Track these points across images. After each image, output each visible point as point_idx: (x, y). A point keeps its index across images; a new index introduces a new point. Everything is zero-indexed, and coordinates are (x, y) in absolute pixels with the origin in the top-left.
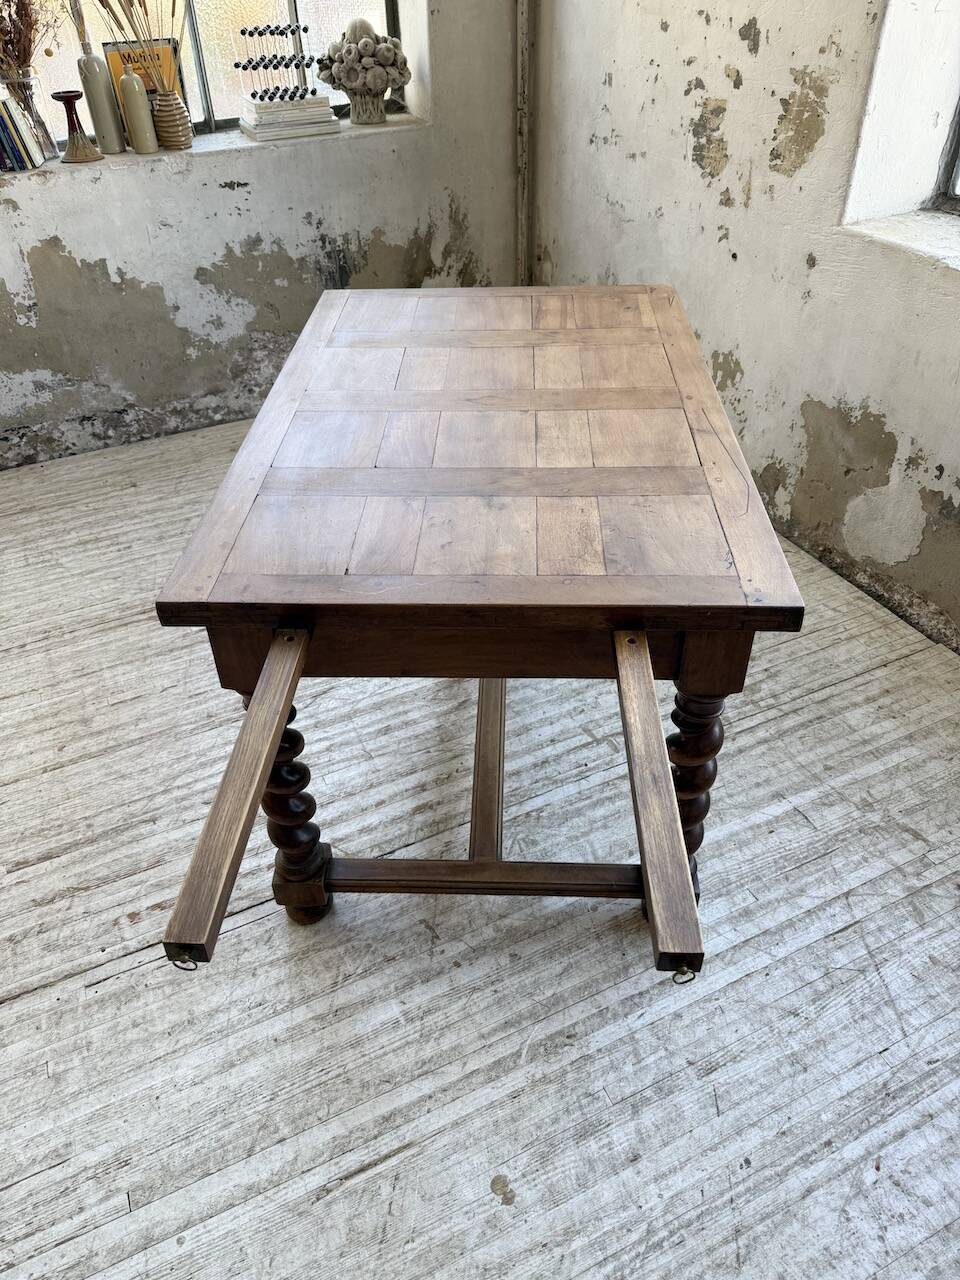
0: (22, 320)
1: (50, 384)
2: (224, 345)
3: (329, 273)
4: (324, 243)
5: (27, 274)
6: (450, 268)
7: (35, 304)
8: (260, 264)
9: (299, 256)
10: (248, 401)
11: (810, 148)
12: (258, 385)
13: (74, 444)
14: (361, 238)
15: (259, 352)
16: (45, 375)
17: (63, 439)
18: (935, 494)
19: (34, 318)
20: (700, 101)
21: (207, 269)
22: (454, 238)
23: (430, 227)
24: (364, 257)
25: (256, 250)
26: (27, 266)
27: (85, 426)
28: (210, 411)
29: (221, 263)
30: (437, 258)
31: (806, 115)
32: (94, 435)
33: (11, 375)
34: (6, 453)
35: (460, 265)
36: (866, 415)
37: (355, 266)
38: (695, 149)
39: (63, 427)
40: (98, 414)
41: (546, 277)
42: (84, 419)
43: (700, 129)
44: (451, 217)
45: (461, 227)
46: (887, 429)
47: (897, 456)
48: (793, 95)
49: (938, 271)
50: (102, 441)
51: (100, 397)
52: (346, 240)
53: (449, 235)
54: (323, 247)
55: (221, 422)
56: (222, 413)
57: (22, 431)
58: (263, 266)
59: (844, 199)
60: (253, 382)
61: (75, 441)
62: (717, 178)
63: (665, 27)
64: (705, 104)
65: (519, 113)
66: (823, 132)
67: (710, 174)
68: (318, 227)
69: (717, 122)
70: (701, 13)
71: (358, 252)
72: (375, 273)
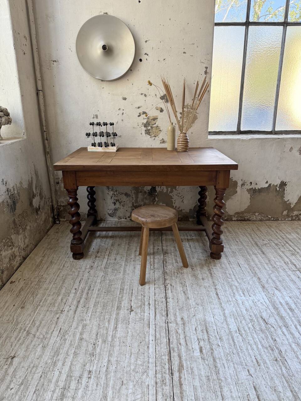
3: (11, 205)
4: (8, 192)
6: (37, 193)
9: (2, 201)
11: (193, 122)
14: (17, 187)
18: (250, 189)
20: (145, 118)
23: (31, 178)
24: (19, 196)
30: (34, 190)
31: (190, 115)
37: (17, 200)
38: (145, 131)
43: (147, 125)
44: (35, 173)
45: (38, 176)
46: (234, 180)
47: (238, 185)
53: (36, 180)
54: (8, 194)
59: (207, 132)
62: (157, 137)
63: (125, 99)
64: (148, 118)
65: (45, 133)
66: (197, 118)
67: (154, 136)
68: (6, 185)
69: (154, 122)
70: (142, 94)
71: (17, 193)
72: (22, 201)
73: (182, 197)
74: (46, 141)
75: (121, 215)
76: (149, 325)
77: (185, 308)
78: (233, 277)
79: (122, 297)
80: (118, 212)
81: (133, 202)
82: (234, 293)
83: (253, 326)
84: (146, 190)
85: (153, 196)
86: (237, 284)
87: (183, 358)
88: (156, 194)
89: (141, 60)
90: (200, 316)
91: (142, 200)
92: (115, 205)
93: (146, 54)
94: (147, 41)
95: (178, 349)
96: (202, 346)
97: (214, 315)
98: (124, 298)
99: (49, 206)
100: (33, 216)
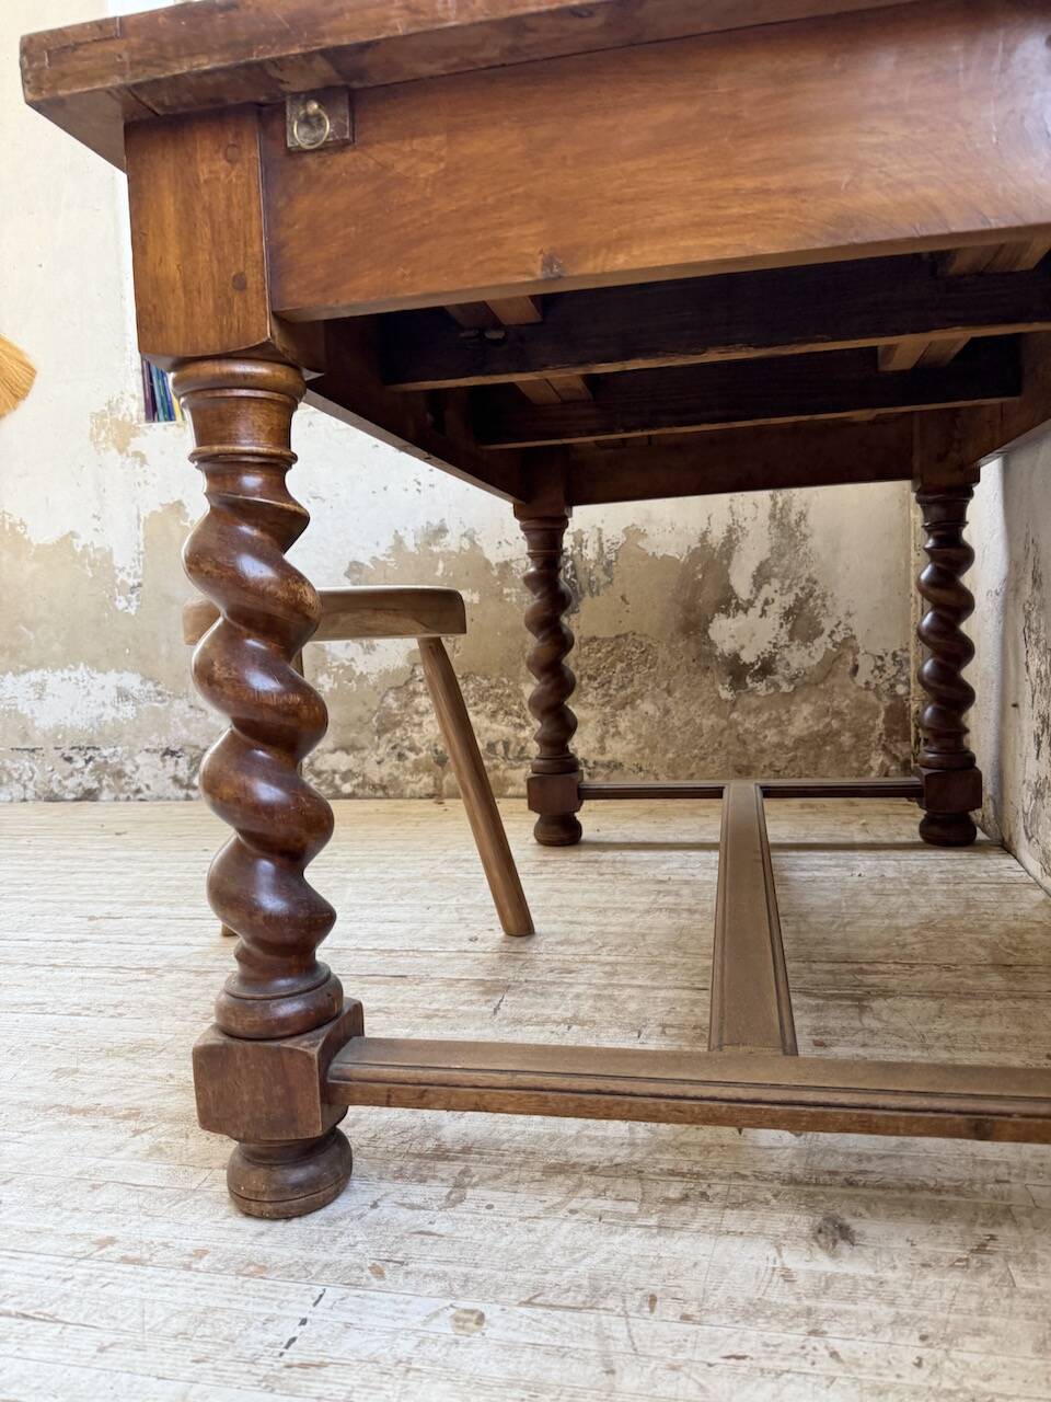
0: (121, 604)
1: (136, 694)
2: (372, 679)
5: (139, 545)
6: (767, 602)
7: (140, 585)
8: (441, 565)
9: (501, 560)
10: (396, 774)
12: (412, 749)
13: (148, 787)
14: (604, 540)
15: (423, 698)
16: (132, 681)
17: (136, 776)
19: (134, 603)
21: (362, 564)
22: (778, 552)
23: (730, 530)
25: (436, 545)
26: (141, 534)
27: (168, 763)
28: (337, 776)
29: (382, 559)
30: (742, 585)
32: (176, 780)
33: (94, 675)
34: (65, 778)
35: (789, 600)
37: (590, 583)
39: (140, 759)
40: (187, 750)
42: (169, 752)
44: (772, 517)
45: (792, 536)
50: (185, 791)
51: (193, 726)
52: (579, 541)
53: (768, 547)
55: (352, 796)
56: (355, 782)
57: (90, 753)
58: (444, 569)
60: (406, 743)
61: (150, 783)
71: (597, 562)
72: (623, 598)
99: (880, 699)
100: (706, 681)
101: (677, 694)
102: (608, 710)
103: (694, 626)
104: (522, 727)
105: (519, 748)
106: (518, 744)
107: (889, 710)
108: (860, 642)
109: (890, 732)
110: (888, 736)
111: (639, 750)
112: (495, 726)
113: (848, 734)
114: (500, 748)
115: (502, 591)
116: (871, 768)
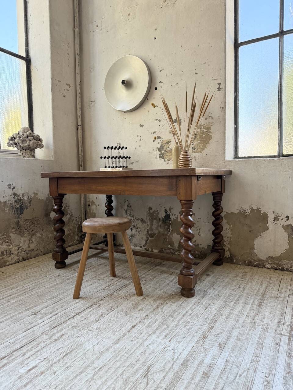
3: (16, 208)
4: (15, 196)
9: (4, 201)
11: (208, 143)
14: (29, 195)
18: (288, 226)
20: (160, 142)
24: (30, 203)
31: (204, 136)
36: (252, 210)
37: (26, 206)
38: (160, 155)
41: (93, 210)
43: (161, 149)
46: (262, 212)
47: (268, 219)
48: (198, 132)
49: (267, 162)
52: (23, 196)
54: (14, 198)
59: (224, 153)
62: (171, 161)
63: (142, 126)
64: (162, 142)
65: (80, 160)
66: (212, 138)
67: (168, 160)
68: (13, 190)
69: (168, 146)
70: (156, 120)
71: (28, 201)
72: (33, 209)
73: (198, 228)
74: (81, 167)
75: (137, 242)
76: (28, 330)
77: (80, 328)
78: (179, 317)
79: (45, 302)
80: (134, 239)
81: (148, 230)
82: (155, 332)
83: (123, 372)
84: (160, 217)
85: (168, 224)
86: (173, 325)
87: (6, 368)
88: (170, 222)
89: (156, 89)
90: (82, 339)
91: (157, 229)
92: (131, 231)
93: (160, 82)
94: (161, 70)
95: (14, 359)
96: (39, 366)
97: (98, 344)
98: (46, 303)
99: (76, 225)
100: (49, 227)
101: (44, 230)
102: (30, 237)
103: (47, 215)
104: (10, 245)
105: (10, 251)
106: (9, 250)
107: (78, 227)
108: (74, 215)
109: (78, 231)
110: (78, 232)
111: (37, 245)
112: (3, 247)
113: (72, 233)
114: (5, 252)
115: (4, 209)
116: (75, 239)
